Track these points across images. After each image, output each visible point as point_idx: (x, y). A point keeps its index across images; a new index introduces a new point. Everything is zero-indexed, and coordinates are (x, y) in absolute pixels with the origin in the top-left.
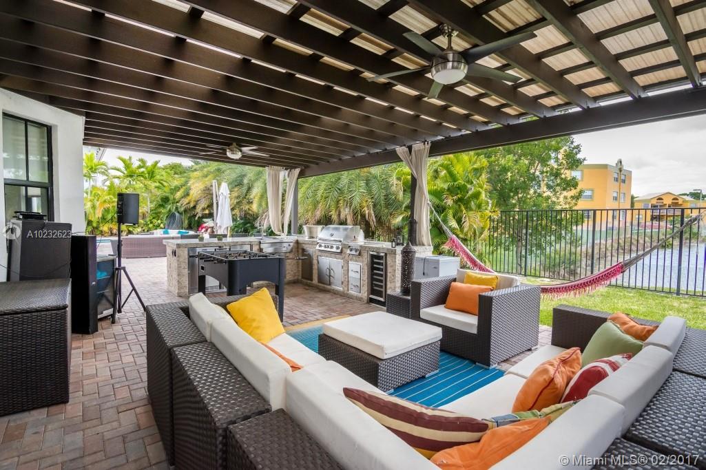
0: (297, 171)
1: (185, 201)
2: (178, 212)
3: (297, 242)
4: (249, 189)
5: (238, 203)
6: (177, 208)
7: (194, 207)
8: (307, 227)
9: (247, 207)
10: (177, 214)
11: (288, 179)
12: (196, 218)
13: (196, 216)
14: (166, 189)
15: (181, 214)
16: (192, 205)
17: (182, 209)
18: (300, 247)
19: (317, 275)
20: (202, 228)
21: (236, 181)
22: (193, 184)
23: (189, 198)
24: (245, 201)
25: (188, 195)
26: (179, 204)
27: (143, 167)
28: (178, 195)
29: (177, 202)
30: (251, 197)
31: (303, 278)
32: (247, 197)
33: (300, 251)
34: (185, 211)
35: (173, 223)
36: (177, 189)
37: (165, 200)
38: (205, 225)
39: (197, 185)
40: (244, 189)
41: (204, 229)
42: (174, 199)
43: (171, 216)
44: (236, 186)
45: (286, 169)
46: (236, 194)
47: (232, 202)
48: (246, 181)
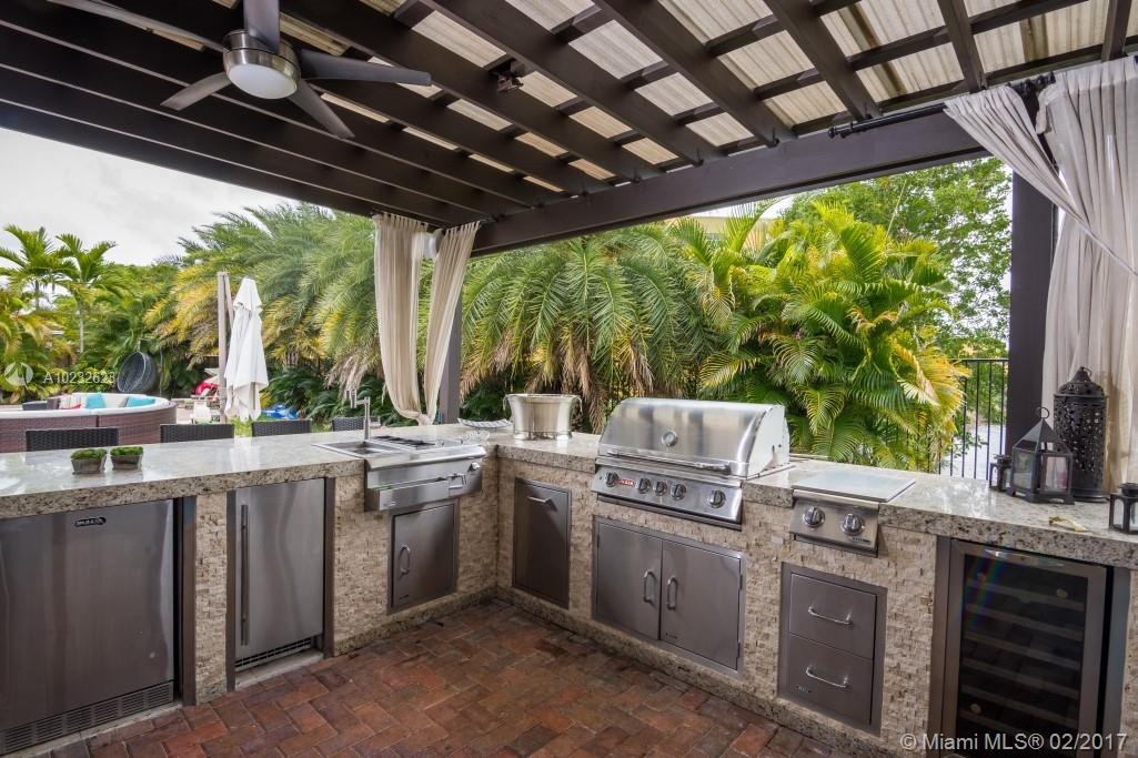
0: (470, 231)
1: (167, 329)
2: (149, 353)
3: (497, 455)
4: (313, 300)
5: (283, 333)
6: (144, 344)
7: (187, 343)
8: (524, 401)
9: (306, 343)
10: (145, 357)
11: (436, 258)
12: (190, 367)
13: (188, 361)
14: (125, 304)
15: (154, 356)
16: (181, 338)
17: (157, 347)
18: (507, 471)
19: (588, 591)
20: (203, 388)
21: (281, 284)
22: (182, 291)
23: (175, 323)
24: (300, 330)
25: (173, 316)
26: (150, 337)
27: (70, 254)
28: (151, 315)
29: (149, 332)
30: (318, 317)
31: (517, 583)
32: (306, 321)
33: (509, 487)
34: (166, 350)
35: (135, 376)
36: (148, 303)
37: (120, 326)
38: (208, 381)
39: (192, 293)
40: (300, 303)
41: (206, 391)
42: (141, 324)
43: (131, 361)
44: (280, 296)
45: (431, 230)
46: (280, 314)
47: (269, 331)
48: (304, 283)
